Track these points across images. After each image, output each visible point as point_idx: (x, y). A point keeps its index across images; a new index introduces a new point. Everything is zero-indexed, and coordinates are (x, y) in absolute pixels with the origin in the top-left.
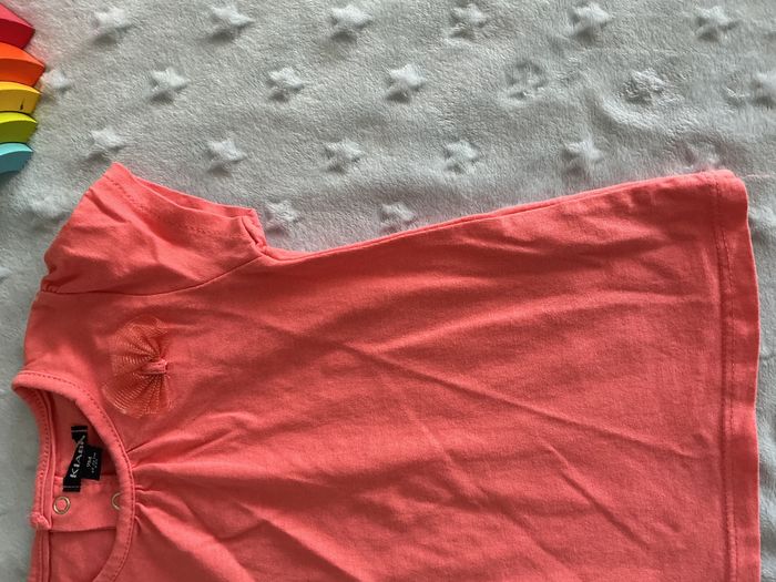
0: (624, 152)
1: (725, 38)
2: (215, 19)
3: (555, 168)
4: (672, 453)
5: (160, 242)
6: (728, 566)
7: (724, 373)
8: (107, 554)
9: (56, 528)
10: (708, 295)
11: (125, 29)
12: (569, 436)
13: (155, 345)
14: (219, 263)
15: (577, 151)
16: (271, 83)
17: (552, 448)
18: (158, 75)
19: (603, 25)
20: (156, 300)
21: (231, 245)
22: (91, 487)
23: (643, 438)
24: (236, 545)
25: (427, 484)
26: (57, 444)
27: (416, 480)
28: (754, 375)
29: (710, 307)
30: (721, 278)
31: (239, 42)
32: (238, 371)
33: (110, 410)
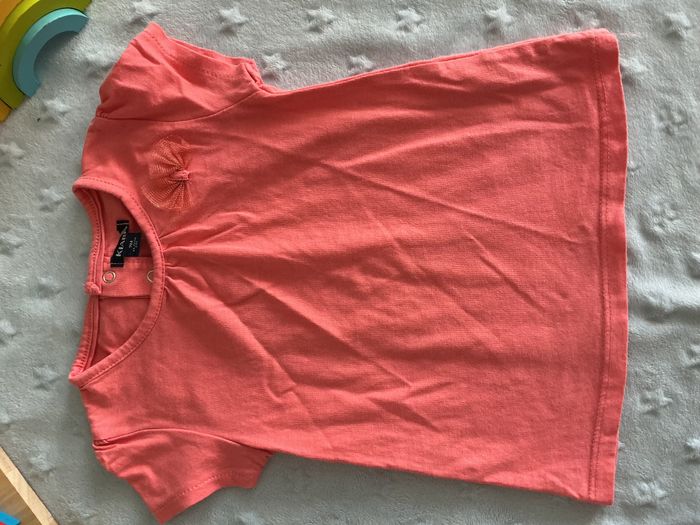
0: (529, 17)
3: (479, 29)
4: (562, 240)
5: (184, 82)
6: (604, 323)
7: (601, 179)
8: (142, 316)
9: (106, 293)
10: (589, 122)
12: (486, 228)
13: (180, 159)
14: (229, 98)
15: (494, 16)
17: (472, 237)
20: (180, 125)
21: (236, 84)
22: (132, 264)
23: (541, 229)
24: (240, 308)
25: (380, 264)
26: (105, 233)
27: (373, 261)
28: (623, 180)
29: (591, 131)
30: (600, 109)
32: (242, 179)
33: (147, 206)
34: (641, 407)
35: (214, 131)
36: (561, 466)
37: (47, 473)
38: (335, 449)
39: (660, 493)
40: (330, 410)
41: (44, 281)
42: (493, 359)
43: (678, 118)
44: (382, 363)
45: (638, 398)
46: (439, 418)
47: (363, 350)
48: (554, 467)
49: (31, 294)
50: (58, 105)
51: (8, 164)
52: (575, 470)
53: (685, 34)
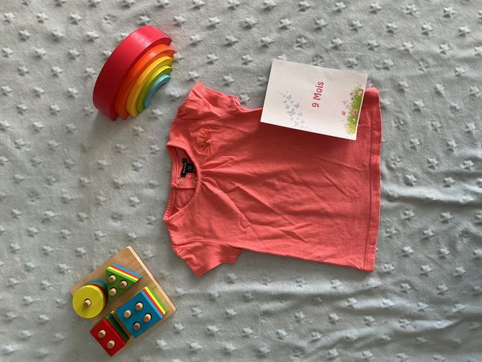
1: (376, 49)
2: (227, 40)
4: (356, 169)
5: (211, 106)
6: (371, 202)
7: (371, 146)
8: (192, 196)
9: (179, 187)
10: (367, 124)
11: (200, 41)
13: (208, 135)
14: (228, 112)
16: (243, 59)
17: (321, 168)
18: (210, 56)
19: (341, 45)
20: (209, 122)
21: (231, 106)
22: (189, 176)
24: (229, 194)
25: (285, 177)
26: (178, 163)
28: (380, 147)
29: (368, 127)
30: (371, 119)
31: (234, 47)
32: (232, 143)
33: (195, 153)
34: (385, 235)
35: (221, 124)
36: (354, 257)
37: (151, 258)
38: (267, 248)
39: (392, 268)
40: (265, 234)
41: (152, 182)
42: (328, 215)
43: (402, 123)
44: (285, 216)
45: (384, 231)
46: (307, 237)
47: (278, 211)
48: (351, 257)
49: (146, 187)
50: (158, 112)
51: (138, 135)
52: (359, 258)
53: (406, 90)
